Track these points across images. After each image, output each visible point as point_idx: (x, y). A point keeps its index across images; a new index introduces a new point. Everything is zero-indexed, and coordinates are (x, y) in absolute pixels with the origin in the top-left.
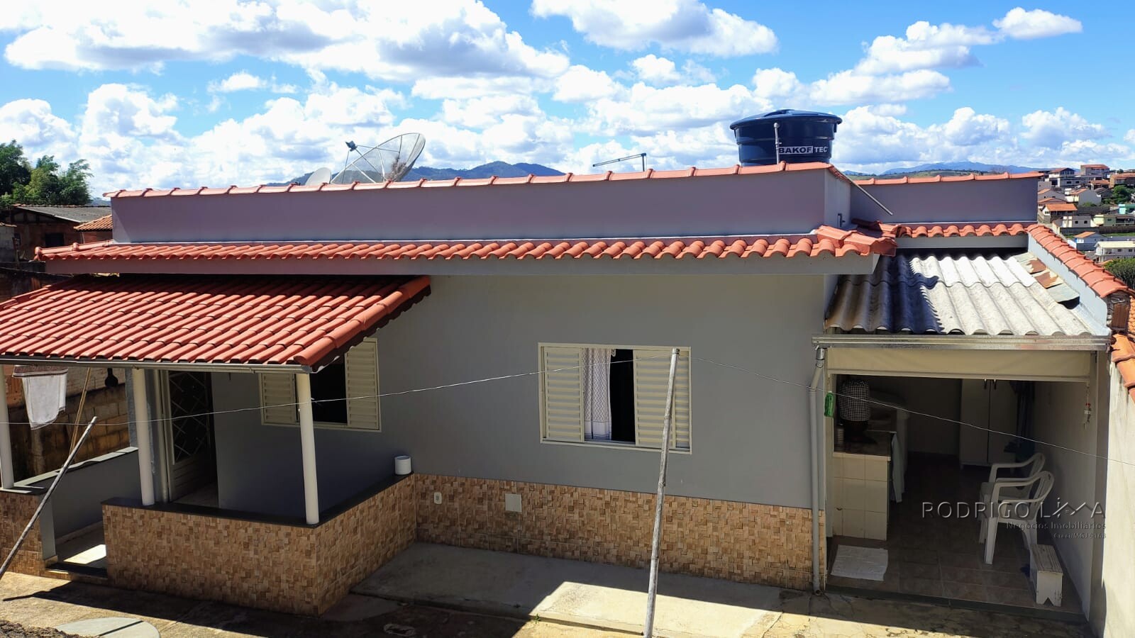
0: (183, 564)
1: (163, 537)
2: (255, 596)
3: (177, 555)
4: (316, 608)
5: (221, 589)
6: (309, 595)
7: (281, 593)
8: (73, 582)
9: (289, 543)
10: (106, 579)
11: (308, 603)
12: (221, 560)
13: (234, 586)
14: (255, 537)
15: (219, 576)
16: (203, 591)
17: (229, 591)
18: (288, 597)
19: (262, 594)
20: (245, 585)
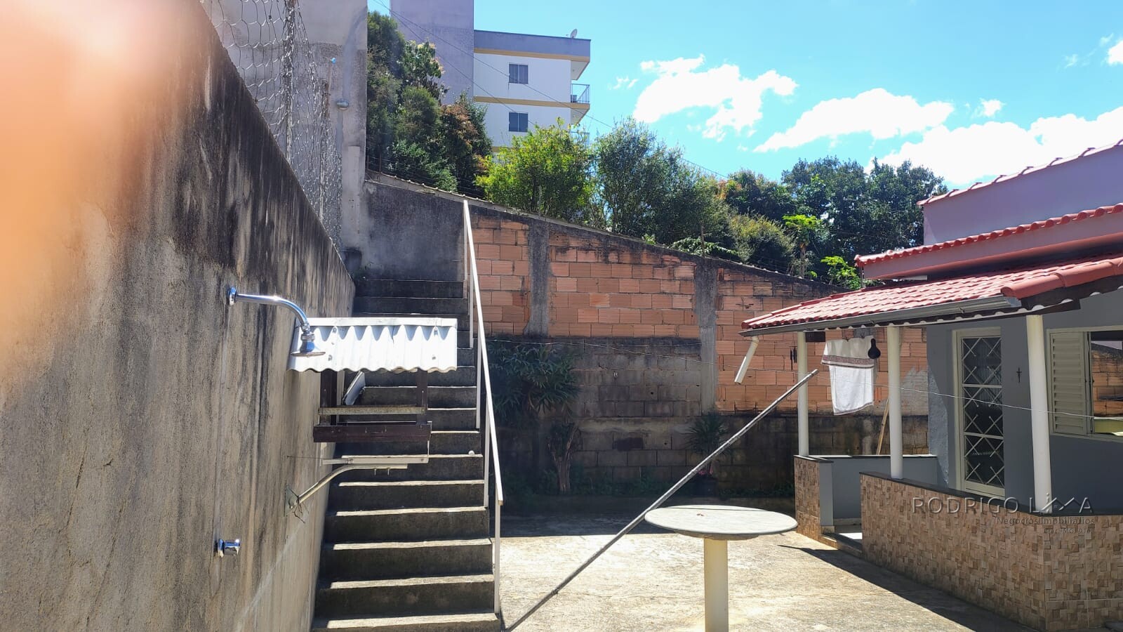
0: (920, 544)
1: (904, 511)
2: (980, 592)
3: (915, 534)
4: (1043, 621)
5: (950, 578)
6: (1036, 602)
7: (1007, 594)
8: (839, 550)
9: (1016, 532)
10: (861, 551)
11: (1034, 611)
12: (952, 545)
13: (963, 577)
14: (982, 522)
15: (949, 563)
16: (935, 577)
17: (958, 582)
18: (1014, 600)
19: (988, 591)
20: (973, 578)
